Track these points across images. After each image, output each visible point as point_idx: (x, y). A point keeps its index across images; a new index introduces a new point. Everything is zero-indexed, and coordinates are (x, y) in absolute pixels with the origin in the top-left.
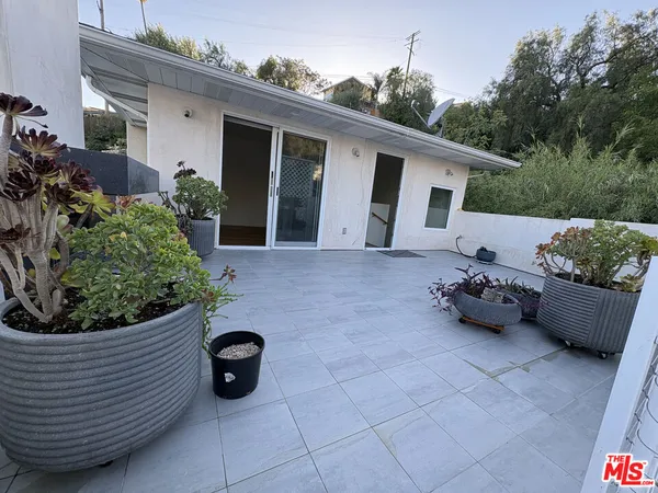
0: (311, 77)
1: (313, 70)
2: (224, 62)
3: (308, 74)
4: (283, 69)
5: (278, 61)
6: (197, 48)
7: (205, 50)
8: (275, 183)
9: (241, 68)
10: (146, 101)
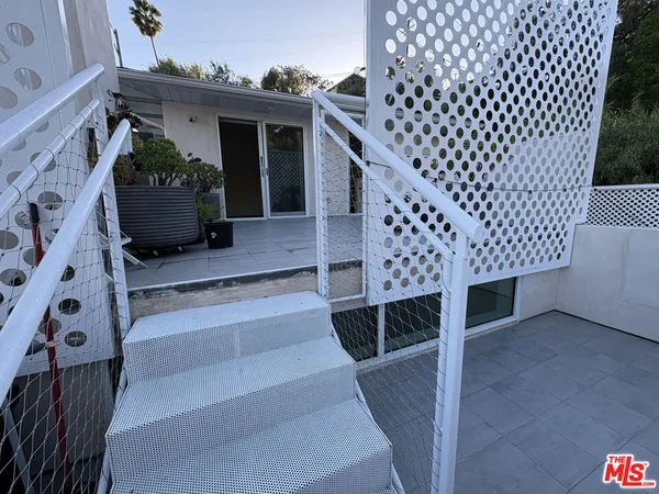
0: (313, 80)
1: (314, 73)
2: (230, 80)
3: (309, 78)
4: (285, 77)
5: (280, 70)
6: (204, 71)
7: (212, 72)
8: (264, 165)
9: (246, 82)
10: (161, 117)
